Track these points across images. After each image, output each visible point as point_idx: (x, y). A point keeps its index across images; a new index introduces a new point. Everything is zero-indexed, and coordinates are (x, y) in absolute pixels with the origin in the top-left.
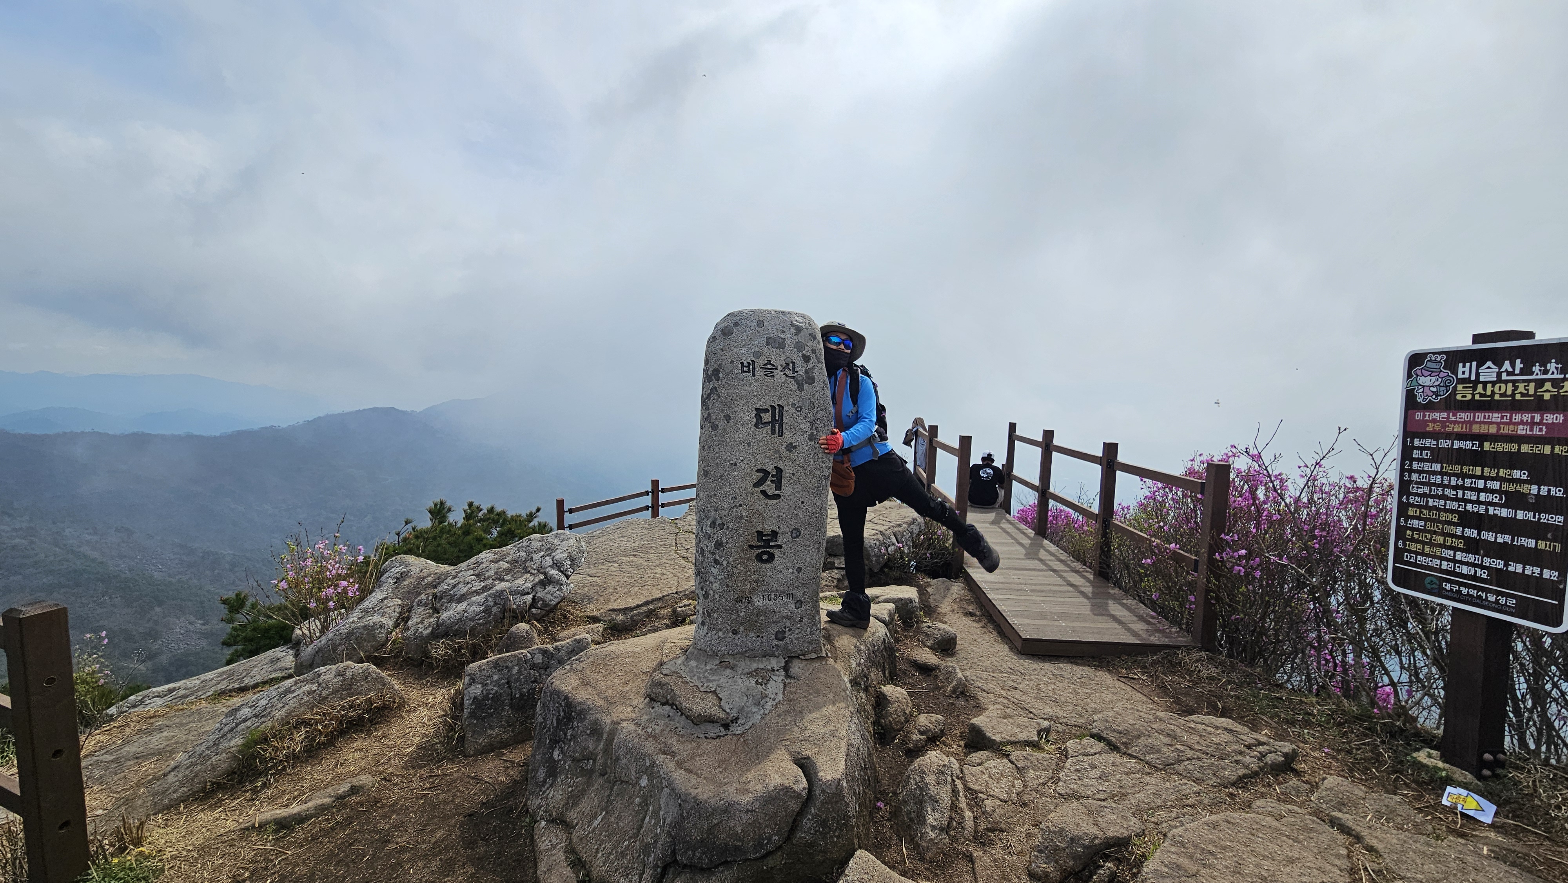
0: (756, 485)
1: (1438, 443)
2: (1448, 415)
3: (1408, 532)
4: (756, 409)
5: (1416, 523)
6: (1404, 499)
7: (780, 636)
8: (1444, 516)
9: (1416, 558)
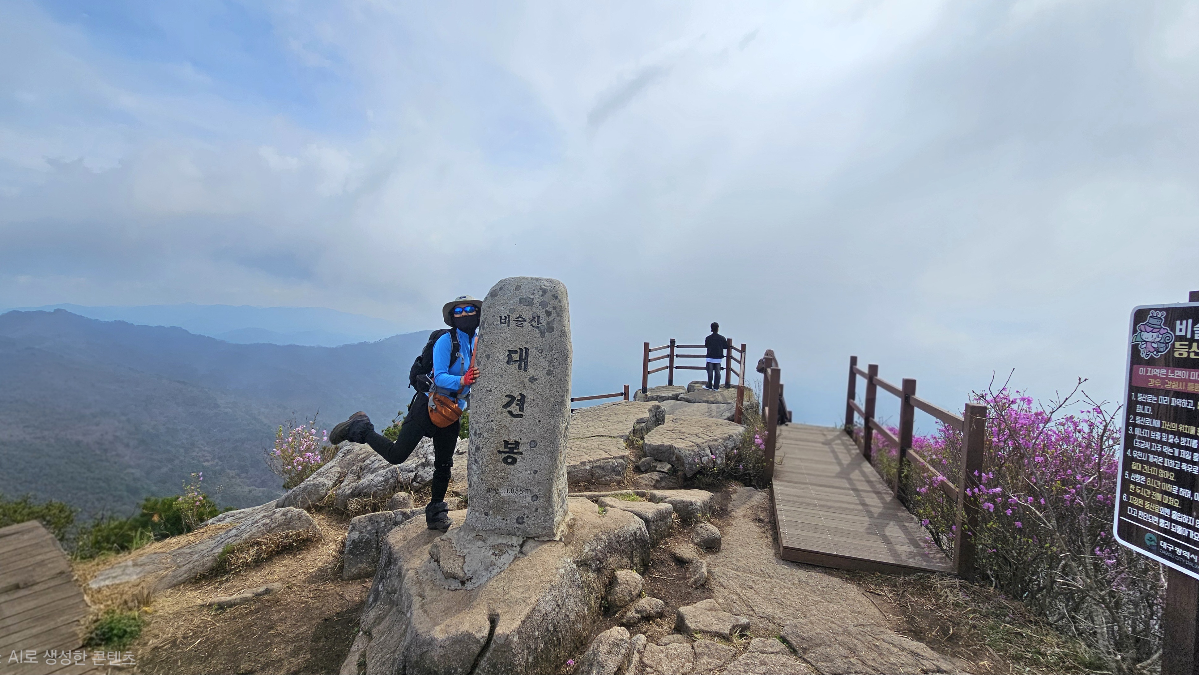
0: (505, 407)
1: (1158, 398)
2: (1167, 372)
3: (1132, 486)
4: (509, 351)
5: (1139, 478)
6: (1129, 453)
7: (520, 521)
8: (1163, 474)
9: (1138, 512)
